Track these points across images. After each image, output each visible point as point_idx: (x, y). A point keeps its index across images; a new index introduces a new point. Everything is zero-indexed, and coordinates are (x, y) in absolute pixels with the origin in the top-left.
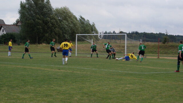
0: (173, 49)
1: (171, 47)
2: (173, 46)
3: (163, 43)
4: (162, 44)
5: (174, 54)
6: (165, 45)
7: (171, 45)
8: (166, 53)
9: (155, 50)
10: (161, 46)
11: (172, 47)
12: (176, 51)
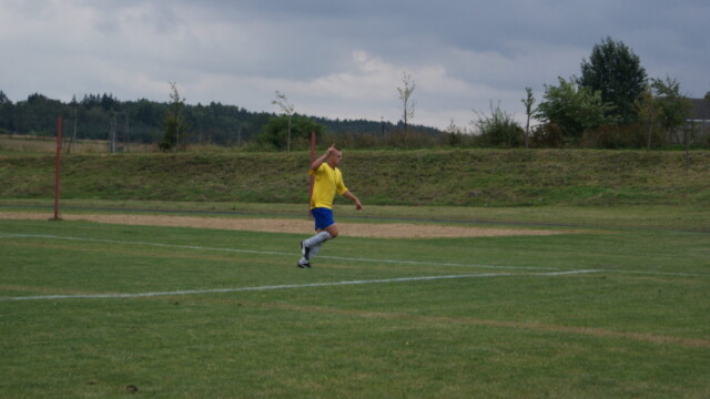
0: (205, 175)
1: (194, 164)
2: (205, 162)
3: (161, 146)
4: (154, 151)
5: (204, 198)
6: (169, 154)
7: (197, 158)
8: (167, 195)
9: (120, 181)
10: (149, 160)
11: (202, 164)
12: (217, 185)
